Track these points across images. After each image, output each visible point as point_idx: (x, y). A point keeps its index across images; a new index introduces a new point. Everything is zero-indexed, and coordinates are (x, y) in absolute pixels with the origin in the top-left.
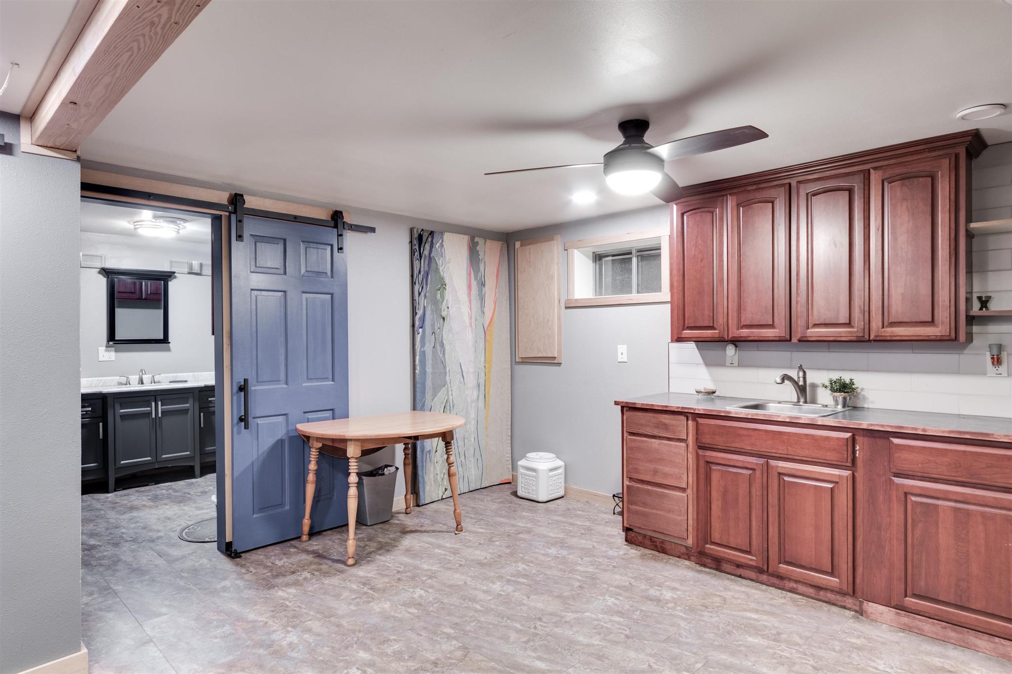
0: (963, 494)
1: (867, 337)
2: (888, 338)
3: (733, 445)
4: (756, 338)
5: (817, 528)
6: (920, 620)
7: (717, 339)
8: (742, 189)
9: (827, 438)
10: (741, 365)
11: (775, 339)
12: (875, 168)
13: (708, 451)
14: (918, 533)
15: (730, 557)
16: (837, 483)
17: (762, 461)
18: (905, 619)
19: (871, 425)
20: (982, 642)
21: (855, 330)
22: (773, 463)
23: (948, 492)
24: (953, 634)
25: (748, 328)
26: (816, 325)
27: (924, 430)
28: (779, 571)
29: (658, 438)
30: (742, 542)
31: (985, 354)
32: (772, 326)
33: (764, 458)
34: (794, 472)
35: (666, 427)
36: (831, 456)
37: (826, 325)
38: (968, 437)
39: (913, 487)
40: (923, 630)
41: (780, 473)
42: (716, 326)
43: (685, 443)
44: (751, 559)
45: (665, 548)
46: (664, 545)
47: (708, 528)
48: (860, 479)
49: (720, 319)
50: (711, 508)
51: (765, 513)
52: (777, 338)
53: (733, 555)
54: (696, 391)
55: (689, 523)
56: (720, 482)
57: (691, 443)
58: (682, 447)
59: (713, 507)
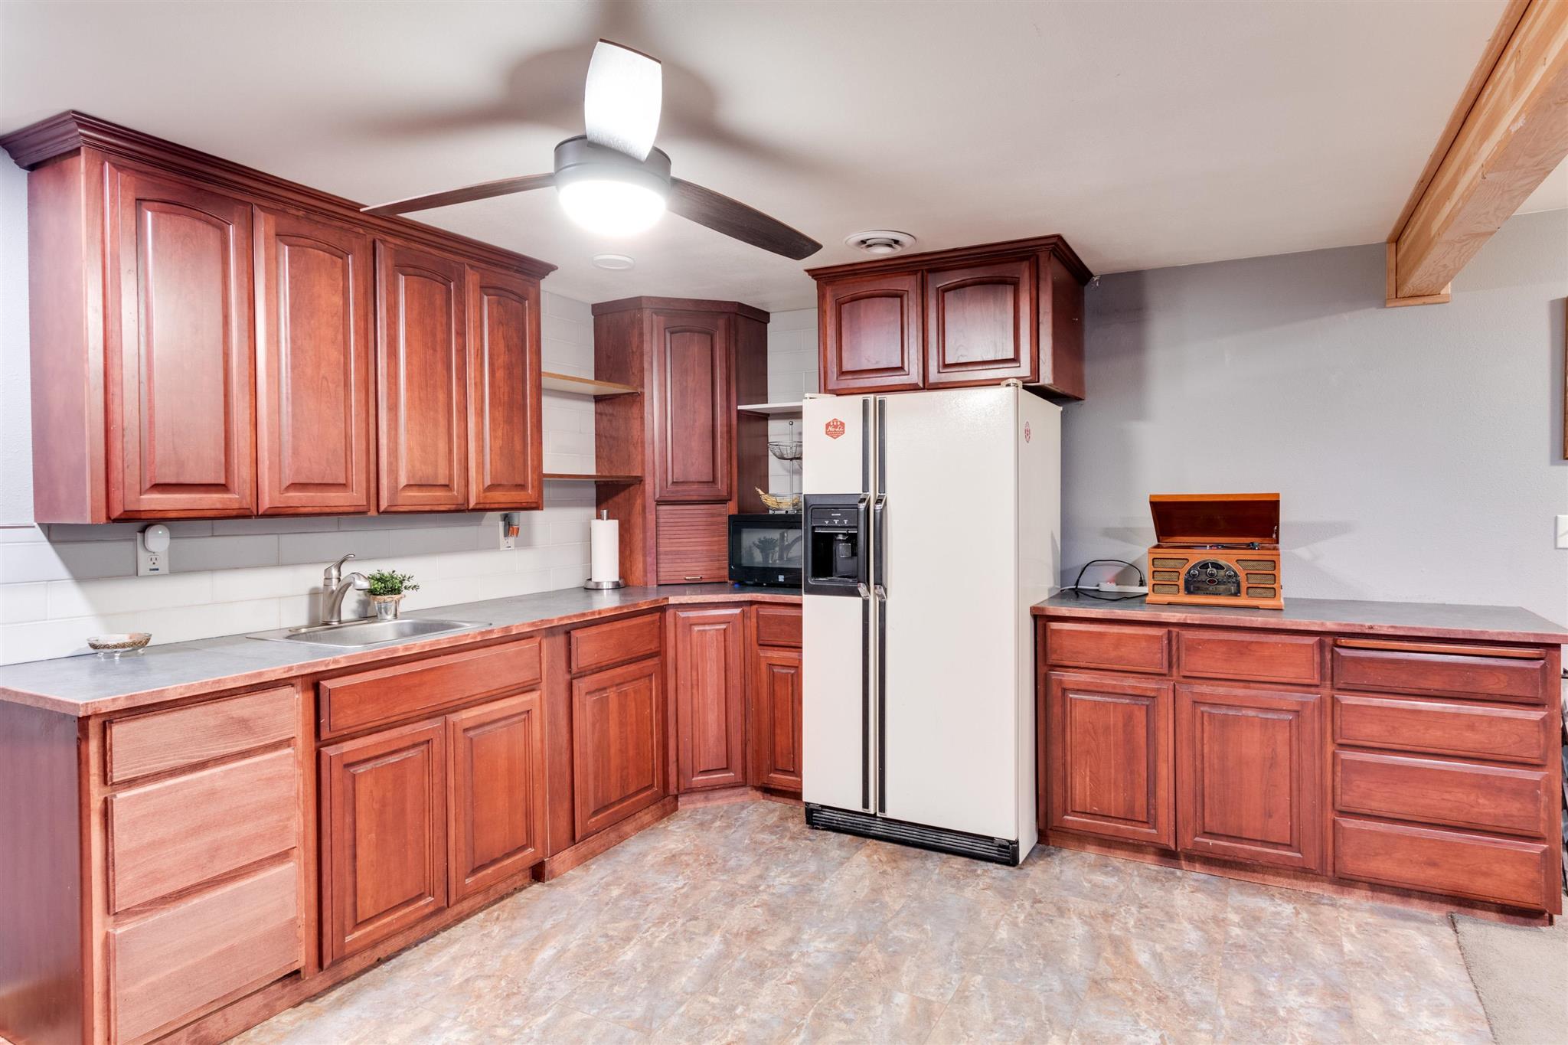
0: (623, 675)
1: (466, 505)
3: (396, 711)
5: (511, 790)
7: (234, 513)
8: (280, 206)
10: (178, 569)
11: (348, 510)
12: (471, 266)
13: (344, 744)
14: (596, 736)
15: (392, 929)
16: (529, 712)
17: (436, 723)
18: (583, 848)
20: (628, 826)
21: (457, 495)
22: (454, 718)
25: (300, 490)
26: (408, 487)
29: (212, 763)
30: (410, 884)
31: (499, 524)
32: (344, 486)
33: (442, 716)
34: (478, 722)
35: (244, 725)
37: (421, 487)
41: (466, 730)
42: (236, 483)
43: (289, 746)
44: (427, 905)
45: (206, 1037)
46: (203, 1033)
47: (349, 901)
48: (545, 697)
49: (242, 471)
50: (355, 857)
51: (445, 808)
52: (352, 509)
53: (397, 919)
54: (94, 646)
55: (299, 922)
56: (371, 792)
57: (300, 742)
58: (288, 756)
59: (359, 851)
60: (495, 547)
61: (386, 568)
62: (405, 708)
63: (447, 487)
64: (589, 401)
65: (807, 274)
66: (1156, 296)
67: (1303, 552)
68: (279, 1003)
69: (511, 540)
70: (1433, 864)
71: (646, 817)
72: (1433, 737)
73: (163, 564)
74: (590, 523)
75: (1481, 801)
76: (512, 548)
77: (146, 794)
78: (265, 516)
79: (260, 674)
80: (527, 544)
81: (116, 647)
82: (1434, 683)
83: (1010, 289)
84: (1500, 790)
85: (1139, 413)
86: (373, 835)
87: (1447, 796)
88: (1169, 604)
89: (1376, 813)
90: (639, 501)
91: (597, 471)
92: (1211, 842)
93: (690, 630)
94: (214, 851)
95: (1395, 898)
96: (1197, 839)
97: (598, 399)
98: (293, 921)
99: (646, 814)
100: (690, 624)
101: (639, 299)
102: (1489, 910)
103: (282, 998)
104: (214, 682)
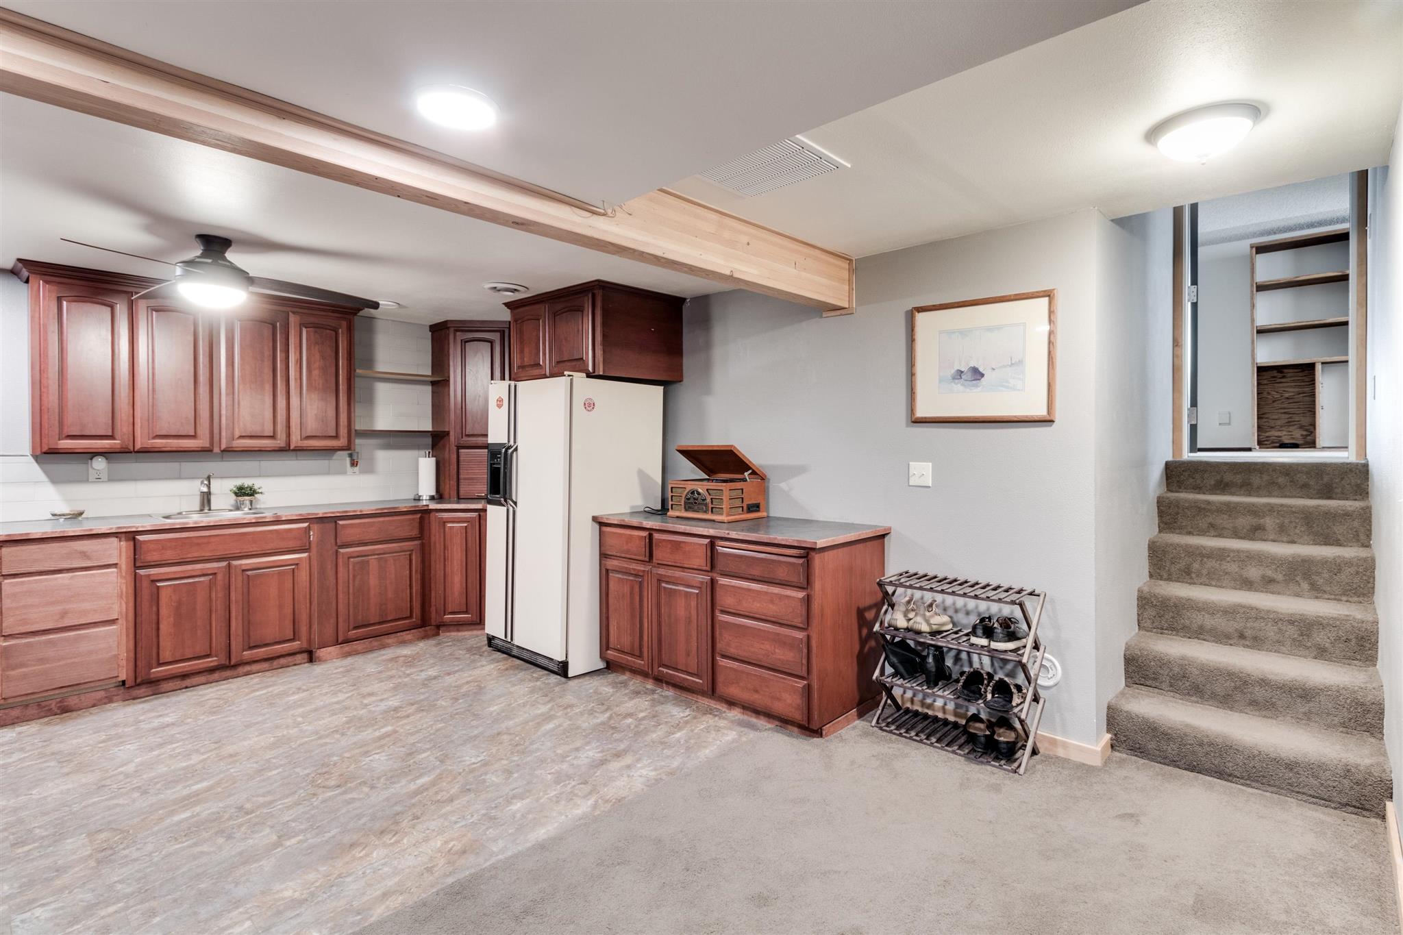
0: (382, 549)
1: (288, 448)
2: (305, 448)
3: (189, 556)
4: (174, 449)
5: (281, 607)
6: (356, 644)
7: (119, 450)
9: (290, 530)
10: (111, 479)
11: (197, 449)
12: (294, 313)
13: (151, 569)
14: (357, 583)
15: (186, 670)
16: (297, 564)
17: (224, 564)
18: (347, 647)
19: (326, 513)
20: (390, 640)
21: (280, 442)
22: (235, 563)
23: (375, 550)
24: (376, 644)
26: (241, 437)
27: (361, 511)
28: (244, 658)
29: (65, 571)
30: (200, 648)
31: (346, 460)
32: (194, 437)
33: (226, 561)
34: (255, 566)
35: (84, 555)
36: (292, 544)
37: (251, 437)
38: (386, 511)
39: (353, 552)
40: (358, 651)
41: (243, 571)
42: (117, 435)
43: (116, 568)
44: (211, 661)
45: (67, 706)
46: (65, 704)
47: (154, 651)
48: (314, 557)
49: (123, 428)
50: (158, 629)
51: (228, 612)
52: (199, 449)
53: (189, 666)
54: (54, 515)
55: (121, 657)
56: (170, 596)
57: (124, 567)
58: (112, 572)
59: (161, 626)
60: (344, 473)
61: (247, 482)
62: (196, 554)
63: (273, 437)
64: (429, 385)
65: (504, 306)
66: (716, 312)
67: (783, 485)
68: (116, 697)
69: (356, 469)
70: (756, 691)
71: (407, 636)
72: (756, 607)
73: (104, 476)
74: (418, 460)
75: (777, 651)
76: (357, 473)
77: (22, 582)
78: (138, 452)
79: (91, 530)
80: (370, 470)
81: (60, 515)
82: (756, 572)
83: (580, 313)
84: (785, 643)
85: (708, 391)
86: (172, 619)
87: (762, 647)
88: (677, 517)
89: (733, 656)
90: (448, 446)
91: (433, 428)
92: (665, 670)
93: (444, 526)
94: (64, 614)
95: (754, 715)
96: (660, 669)
97: (433, 383)
98: (116, 656)
99: (408, 634)
100: (444, 522)
101: (446, 322)
102: (794, 726)
103: (118, 695)
104: (61, 532)
